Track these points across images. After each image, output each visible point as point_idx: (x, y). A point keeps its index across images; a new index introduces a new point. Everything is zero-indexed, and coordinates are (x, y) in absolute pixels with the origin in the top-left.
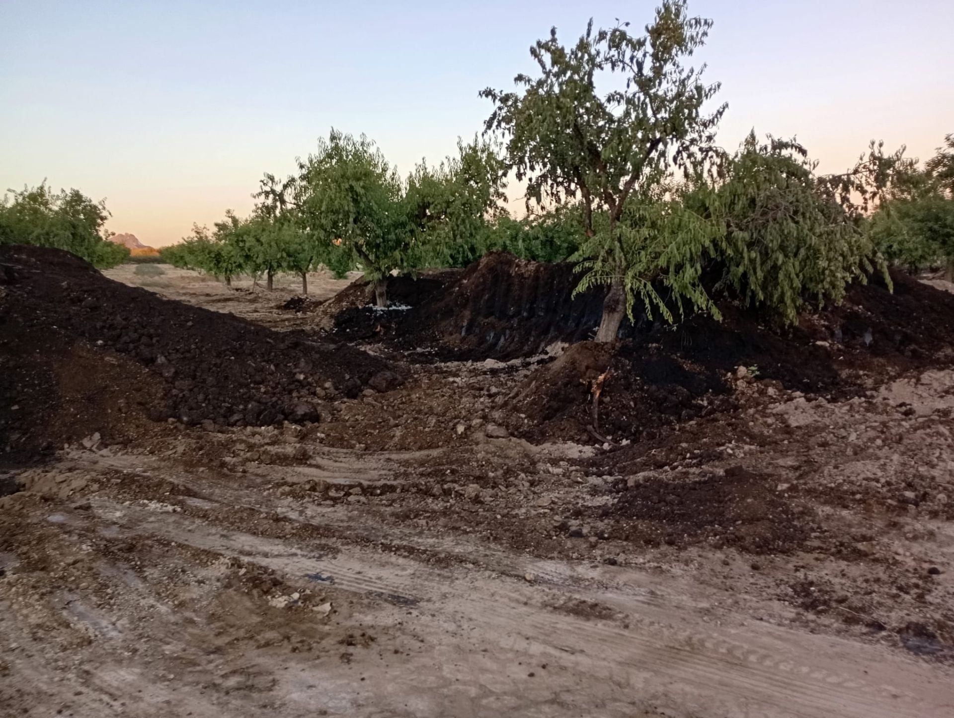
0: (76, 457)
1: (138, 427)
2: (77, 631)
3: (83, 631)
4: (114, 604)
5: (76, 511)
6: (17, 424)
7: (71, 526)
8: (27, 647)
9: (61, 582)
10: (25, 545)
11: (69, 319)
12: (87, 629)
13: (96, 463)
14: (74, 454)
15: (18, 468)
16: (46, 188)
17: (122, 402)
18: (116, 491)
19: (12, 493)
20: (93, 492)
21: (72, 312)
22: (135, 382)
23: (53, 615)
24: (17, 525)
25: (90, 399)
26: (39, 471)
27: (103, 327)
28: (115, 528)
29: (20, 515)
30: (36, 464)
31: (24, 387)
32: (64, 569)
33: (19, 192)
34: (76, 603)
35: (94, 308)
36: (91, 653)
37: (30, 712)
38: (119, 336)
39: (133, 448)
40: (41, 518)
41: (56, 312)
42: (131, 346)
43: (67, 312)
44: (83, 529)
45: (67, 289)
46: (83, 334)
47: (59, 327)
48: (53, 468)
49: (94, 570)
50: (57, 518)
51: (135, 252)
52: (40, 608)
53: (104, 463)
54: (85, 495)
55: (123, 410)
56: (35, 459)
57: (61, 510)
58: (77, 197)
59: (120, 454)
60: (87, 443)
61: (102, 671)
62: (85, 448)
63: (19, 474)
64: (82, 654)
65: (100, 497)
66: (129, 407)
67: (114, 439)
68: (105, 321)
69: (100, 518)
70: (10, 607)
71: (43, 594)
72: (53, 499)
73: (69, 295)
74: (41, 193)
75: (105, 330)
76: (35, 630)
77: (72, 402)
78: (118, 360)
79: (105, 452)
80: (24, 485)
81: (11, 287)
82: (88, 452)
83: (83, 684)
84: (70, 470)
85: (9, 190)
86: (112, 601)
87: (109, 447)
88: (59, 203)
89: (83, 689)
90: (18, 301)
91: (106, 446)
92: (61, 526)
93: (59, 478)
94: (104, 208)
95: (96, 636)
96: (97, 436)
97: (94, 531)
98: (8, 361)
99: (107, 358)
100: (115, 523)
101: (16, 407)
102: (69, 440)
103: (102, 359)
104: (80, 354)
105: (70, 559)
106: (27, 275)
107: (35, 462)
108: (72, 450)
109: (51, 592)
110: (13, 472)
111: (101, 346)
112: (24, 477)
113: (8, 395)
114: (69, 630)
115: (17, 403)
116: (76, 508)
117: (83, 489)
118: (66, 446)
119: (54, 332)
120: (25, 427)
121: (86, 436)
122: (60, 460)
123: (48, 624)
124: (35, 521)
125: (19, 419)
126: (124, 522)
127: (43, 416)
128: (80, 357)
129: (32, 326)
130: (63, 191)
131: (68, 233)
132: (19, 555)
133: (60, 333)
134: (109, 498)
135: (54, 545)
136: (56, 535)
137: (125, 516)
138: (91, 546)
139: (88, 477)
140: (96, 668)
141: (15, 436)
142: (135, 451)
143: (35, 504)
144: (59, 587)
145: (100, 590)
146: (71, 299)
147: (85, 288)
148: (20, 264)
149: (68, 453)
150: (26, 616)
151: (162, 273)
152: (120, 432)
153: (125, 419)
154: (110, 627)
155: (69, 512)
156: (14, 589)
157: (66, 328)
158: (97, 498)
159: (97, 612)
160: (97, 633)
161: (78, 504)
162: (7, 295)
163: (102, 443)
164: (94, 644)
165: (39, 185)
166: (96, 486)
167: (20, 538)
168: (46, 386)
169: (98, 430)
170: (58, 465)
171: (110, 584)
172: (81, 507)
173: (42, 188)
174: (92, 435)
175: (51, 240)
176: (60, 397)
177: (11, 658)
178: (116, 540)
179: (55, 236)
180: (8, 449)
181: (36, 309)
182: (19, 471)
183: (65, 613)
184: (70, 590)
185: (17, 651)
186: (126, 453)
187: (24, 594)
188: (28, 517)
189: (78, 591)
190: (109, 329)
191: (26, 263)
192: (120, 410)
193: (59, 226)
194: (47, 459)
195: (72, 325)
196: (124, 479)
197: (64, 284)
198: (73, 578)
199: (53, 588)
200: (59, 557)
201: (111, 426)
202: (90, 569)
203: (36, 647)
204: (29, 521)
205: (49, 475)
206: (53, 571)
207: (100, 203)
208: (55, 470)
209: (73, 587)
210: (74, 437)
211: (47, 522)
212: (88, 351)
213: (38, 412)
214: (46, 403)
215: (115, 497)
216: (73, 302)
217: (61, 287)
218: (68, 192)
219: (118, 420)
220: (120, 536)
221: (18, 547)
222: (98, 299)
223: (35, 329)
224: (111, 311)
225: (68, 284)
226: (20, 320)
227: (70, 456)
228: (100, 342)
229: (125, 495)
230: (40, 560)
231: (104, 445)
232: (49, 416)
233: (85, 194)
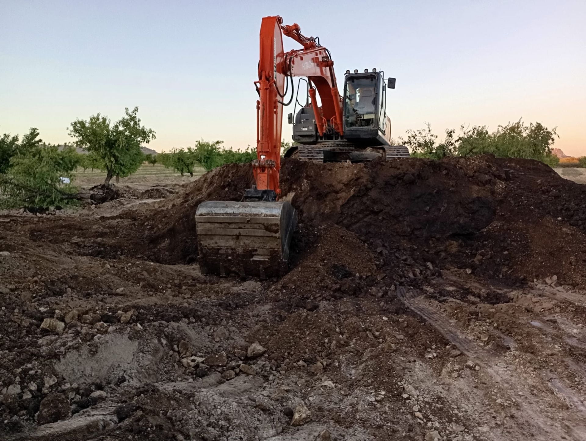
0: (541, 288)
1: (583, 276)
2: (558, 398)
3: (562, 399)
4: (581, 389)
5: (548, 322)
6: (507, 262)
7: (545, 331)
8: (528, 397)
9: (544, 365)
10: (519, 335)
11: (541, 203)
12: (565, 399)
13: (555, 294)
14: (540, 286)
15: (508, 288)
16: (521, 123)
17: (573, 258)
18: (572, 316)
19: (507, 302)
20: (556, 313)
21: (543, 198)
22: (582, 246)
23: (543, 383)
24: (514, 322)
25: (551, 254)
26: (521, 293)
27: (562, 209)
28: (575, 339)
29: (514, 317)
30: (518, 288)
31: (511, 241)
32: (546, 356)
33: (504, 126)
34: (556, 380)
35: (557, 197)
36: (569, 415)
37: (535, 437)
38: (572, 216)
39: (580, 289)
40: (527, 321)
41: (533, 198)
42: (580, 222)
43: (540, 199)
44: (554, 335)
45: (540, 184)
46: (549, 213)
47: (534, 207)
48: (529, 292)
49: (565, 363)
50: (536, 323)
51: (562, 161)
52: (534, 376)
53: (560, 296)
54: (551, 314)
55: (573, 264)
56: (517, 285)
57: (538, 320)
58: (539, 127)
59: (570, 292)
60: (548, 280)
61: (578, 429)
62: (547, 284)
63: (510, 292)
64: (563, 413)
65: (562, 317)
66: (577, 262)
67: (565, 281)
68: (563, 205)
69: (563, 330)
70: (516, 369)
71: (535, 368)
72: (532, 312)
73: (541, 188)
74: (518, 126)
75: (563, 211)
76: (532, 389)
77: (540, 254)
78: (571, 231)
79: (560, 288)
80: (512, 299)
81: (508, 182)
82: (549, 287)
83: (566, 433)
84: (540, 296)
85: (499, 126)
86: (580, 387)
87: (563, 286)
88: (527, 131)
89: (567, 436)
90: (511, 190)
91: (561, 285)
92: (540, 329)
93: (535, 299)
94: (555, 133)
95: (571, 406)
96: (555, 277)
97: (561, 338)
98: (503, 226)
99: (564, 229)
100: (574, 337)
101: (506, 253)
102: (537, 277)
103: (561, 229)
104: (547, 225)
105: (549, 352)
106: (517, 176)
107: (517, 287)
108: (539, 283)
109: (540, 369)
110: (505, 290)
111: (560, 221)
112: (513, 294)
113: (502, 245)
114: (553, 395)
115: (508, 250)
116: (547, 321)
117: (550, 309)
118: (535, 280)
119: (532, 211)
120: (511, 265)
121: (548, 276)
122: (532, 288)
123: (539, 387)
124: (523, 322)
125: (507, 260)
126: (580, 336)
127: (521, 260)
128: (547, 227)
129: (519, 206)
130: (531, 124)
131: (531, 150)
132: (516, 340)
133: (535, 211)
134: (567, 319)
135: (538, 340)
136: (538, 335)
137: (579, 333)
138: (561, 347)
139: (553, 302)
140: (574, 426)
141: (505, 269)
142: (581, 292)
143: (522, 312)
144: (544, 367)
145: (571, 376)
146: (543, 191)
147: (551, 184)
148: (511, 169)
149: (536, 285)
150: (526, 378)
151: (581, 174)
152: (570, 278)
153: (574, 270)
154: (580, 403)
155: (543, 322)
156: (517, 360)
157: (539, 208)
158: (559, 317)
159: (569, 390)
160: (572, 404)
161: (548, 318)
162: (506, 187)
163: (558, 283)
164: (570, 410)
165: (517, 121)
166: (558, 310)
167: (516, 330)
168: (524, 242)
169: (555, 274)
170: (532, 291)
171: (577, 375)
172: (551, 321)
173: (518, 123)
174: (552, 276)
175: (521, 154)
176: (533, 250)
177: (520, 401)
178: (577, 347)
179: (524, 151)
180: (501, 276)
181: (522, 196)
182: (508, 290)
183: (550, 384)
184: (551, 371)
185: (522, 397)
186: (575, 292)
187: (524, 365)
188: (519, 319)
189: (556, 373)
190: (565, 210)
191: (514, 168)
192: (571, 263)
193: (527, 146)
194: (525, 286)
195: (542, 207)
196: (577, 309)
197: (539, 181)
198: (552, 364)
199: (541, 366)
200: (541, 349)
201: (564, 272)
202: (563, 362)
203: (533, 399)
204: (520, 321)
205: (529, 296)
206: (539, 356)
207: (553, 130)
208: (530, 294)
209: (553, 370)
210: (540, 275)
211: (531, 325)
212: (552, 223)
213: (519, 257)
214: (524, 252)
215: (572, 319)
216: (544, 192)
217: (537, 183)
218: (534, 124)
219: (570, 270)
220: (579, 346)
221: (515, 335)
222: (560, 191)
223: (520, 207)
224: (567, 199)
225: (542, 182)
226: (512, 202)
227: (538, 287)
228: (560, 218)
229: (579, 319)
230: (529, 347)
231: (559, 284)
232: (525, 260)
233: (544, 125)
